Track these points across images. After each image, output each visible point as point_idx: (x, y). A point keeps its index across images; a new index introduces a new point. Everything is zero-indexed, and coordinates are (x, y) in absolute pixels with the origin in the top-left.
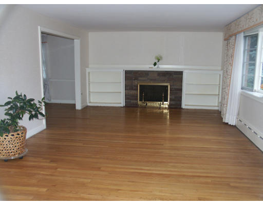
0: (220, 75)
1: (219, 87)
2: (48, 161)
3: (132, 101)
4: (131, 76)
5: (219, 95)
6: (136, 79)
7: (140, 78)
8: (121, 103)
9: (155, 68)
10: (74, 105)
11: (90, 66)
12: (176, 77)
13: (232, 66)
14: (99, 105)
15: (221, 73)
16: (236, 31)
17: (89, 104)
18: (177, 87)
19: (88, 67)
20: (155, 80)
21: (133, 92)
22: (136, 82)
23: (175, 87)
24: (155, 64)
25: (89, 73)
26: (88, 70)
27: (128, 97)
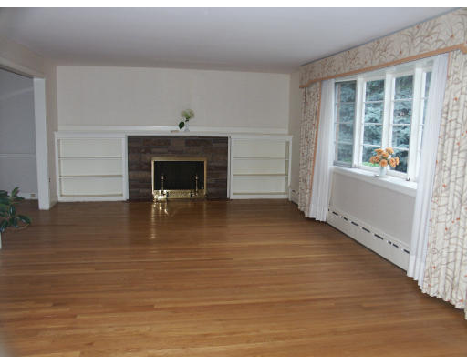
0: (288, 143)
1: (287, 162)
2: (49, 305)
3: (141, 191)
4: (139, 147)
5: (287, 174)
6: (148, 151)
7: (154, 150)
8: (122, 195)
9: (182, 133)
10: (36, 202)
11: (60, 128)
12: (218, 146)
13: (317, 128)
14: (81, 200)
15: (290, 138)
16: (325, 75)
17: (60, 199)
18: (220, 164)
19: (57, 131)
20: (180, 153)
21: (142, 175)
22: (147, 156)
23: (216, 164)
24: (181, 125)
25: (59, 141)
26: (57, 136)
27: (133, 184)
